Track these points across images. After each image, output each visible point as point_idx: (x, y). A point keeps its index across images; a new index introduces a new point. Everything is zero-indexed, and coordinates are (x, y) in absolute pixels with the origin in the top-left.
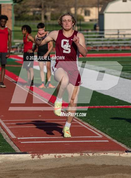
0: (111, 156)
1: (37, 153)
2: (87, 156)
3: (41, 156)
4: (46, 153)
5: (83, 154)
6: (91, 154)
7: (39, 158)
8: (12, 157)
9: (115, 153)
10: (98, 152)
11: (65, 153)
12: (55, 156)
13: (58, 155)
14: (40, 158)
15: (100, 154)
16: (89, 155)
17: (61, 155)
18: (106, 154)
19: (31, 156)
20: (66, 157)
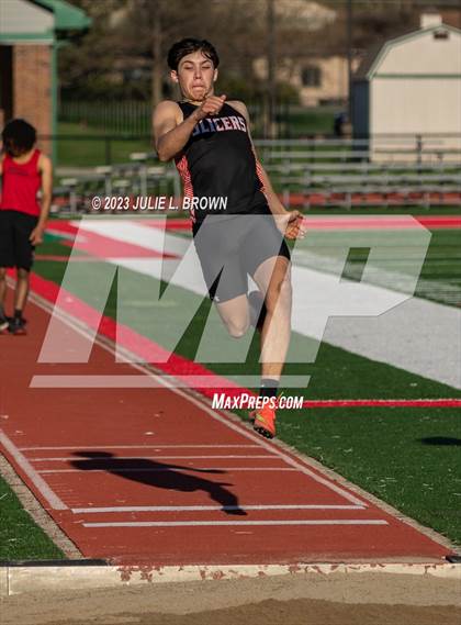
0: (396, 575)
1: (141, 563)
2: (312, 573)
3: (154, 573)
4: (170, 562)
5: (300, 565)
6: (326, 568)
7: (146, 581)
8: (54, 576)
9: (411, 565)
10: (348, 561)
11: (237, 561)
12: (203, 573)
13: (212, 569)
14: (150, 580)
15: (357, 566)
16: (320, 572)
17: (225, 569)
18: (378, 568)
19: (120, 573)
20: (242, 576)
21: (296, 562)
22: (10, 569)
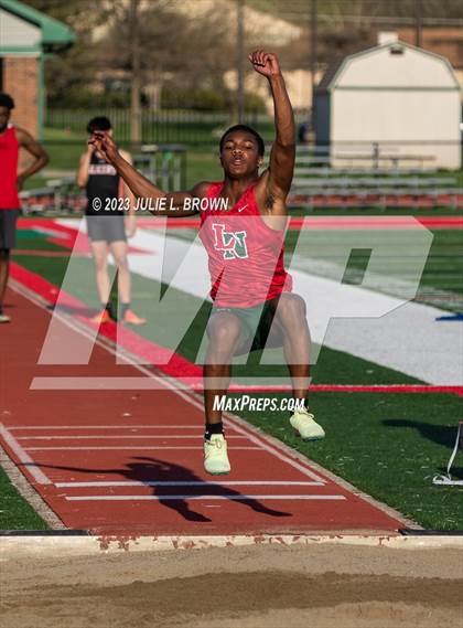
0: (353, 545)
1: (118, 533)
2: (275, 543)
3: (131, 542)
4: (145, 533)
5: (265, 536)
6: (289, 540)
7: (123, 550)
9: (366, 537)
10: (310, 532)
11: (207, 533)
12: (175, 543)
13: (183, 539)
14: (126, 549)
15: (318, 537)
16: (283, 542)
17: (195, 539)
18: (336, 540)
19: (99, 542)
20: (211, 546)
21: (261, 534)
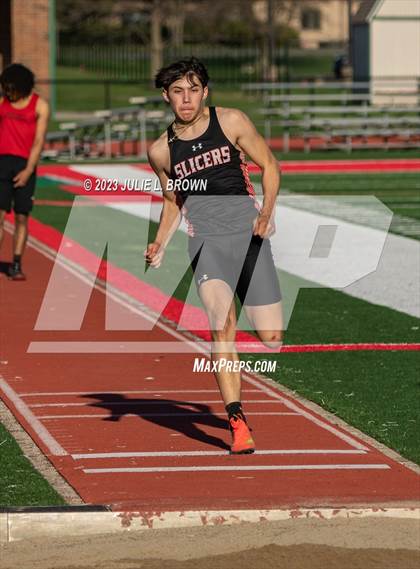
0: (398, 519)
1: (141, 508)
2: (313, 518)
3: (155, 518)
4: (171, 508)
5: (301, 510)
6: (328, 513)
7: (147, 527)
8: (54, 522)
9: (413, 509)
10: (352, 505)
11: (238, 507)
12: (204, 519)
13: (213, 514)
14: (150, 526)
15: (359, 511)
16: (322, 517)
17: (226, 514)
18: (379, 513)
19: (120, 519)
20: (243, 521)
21: (298, 507)
22: (10, 515)
